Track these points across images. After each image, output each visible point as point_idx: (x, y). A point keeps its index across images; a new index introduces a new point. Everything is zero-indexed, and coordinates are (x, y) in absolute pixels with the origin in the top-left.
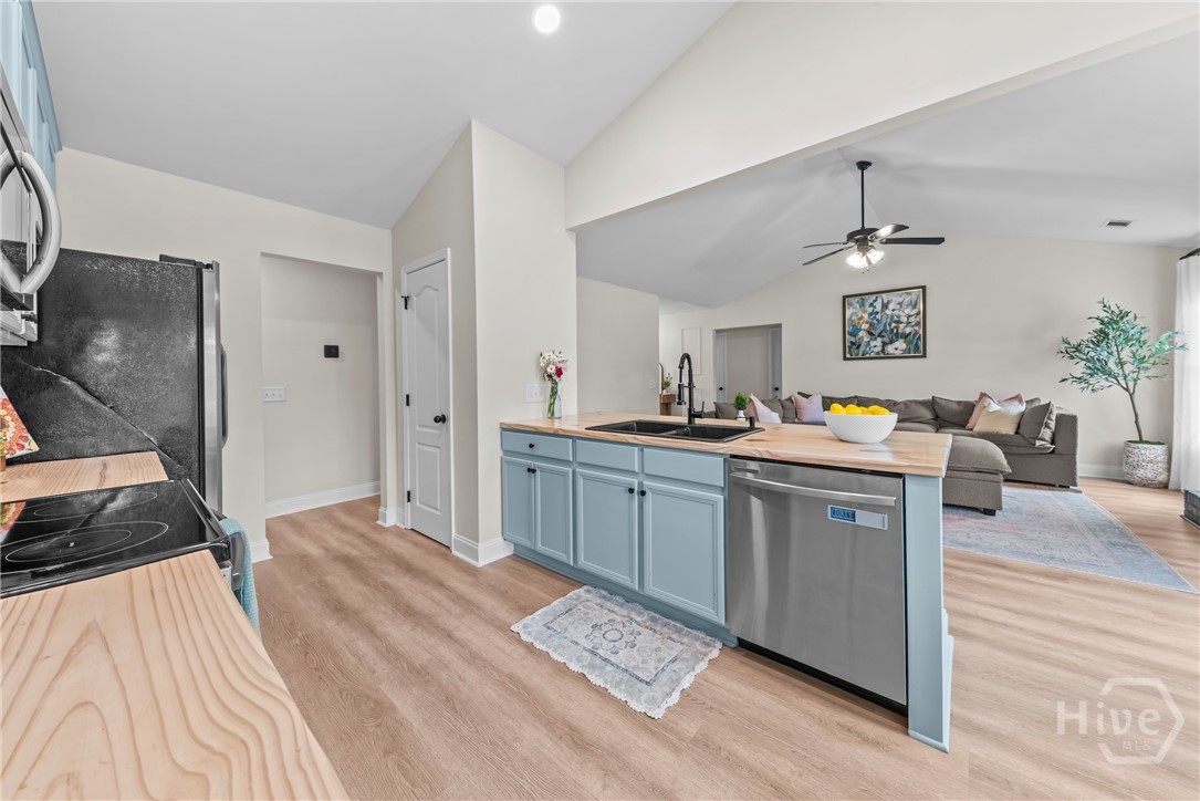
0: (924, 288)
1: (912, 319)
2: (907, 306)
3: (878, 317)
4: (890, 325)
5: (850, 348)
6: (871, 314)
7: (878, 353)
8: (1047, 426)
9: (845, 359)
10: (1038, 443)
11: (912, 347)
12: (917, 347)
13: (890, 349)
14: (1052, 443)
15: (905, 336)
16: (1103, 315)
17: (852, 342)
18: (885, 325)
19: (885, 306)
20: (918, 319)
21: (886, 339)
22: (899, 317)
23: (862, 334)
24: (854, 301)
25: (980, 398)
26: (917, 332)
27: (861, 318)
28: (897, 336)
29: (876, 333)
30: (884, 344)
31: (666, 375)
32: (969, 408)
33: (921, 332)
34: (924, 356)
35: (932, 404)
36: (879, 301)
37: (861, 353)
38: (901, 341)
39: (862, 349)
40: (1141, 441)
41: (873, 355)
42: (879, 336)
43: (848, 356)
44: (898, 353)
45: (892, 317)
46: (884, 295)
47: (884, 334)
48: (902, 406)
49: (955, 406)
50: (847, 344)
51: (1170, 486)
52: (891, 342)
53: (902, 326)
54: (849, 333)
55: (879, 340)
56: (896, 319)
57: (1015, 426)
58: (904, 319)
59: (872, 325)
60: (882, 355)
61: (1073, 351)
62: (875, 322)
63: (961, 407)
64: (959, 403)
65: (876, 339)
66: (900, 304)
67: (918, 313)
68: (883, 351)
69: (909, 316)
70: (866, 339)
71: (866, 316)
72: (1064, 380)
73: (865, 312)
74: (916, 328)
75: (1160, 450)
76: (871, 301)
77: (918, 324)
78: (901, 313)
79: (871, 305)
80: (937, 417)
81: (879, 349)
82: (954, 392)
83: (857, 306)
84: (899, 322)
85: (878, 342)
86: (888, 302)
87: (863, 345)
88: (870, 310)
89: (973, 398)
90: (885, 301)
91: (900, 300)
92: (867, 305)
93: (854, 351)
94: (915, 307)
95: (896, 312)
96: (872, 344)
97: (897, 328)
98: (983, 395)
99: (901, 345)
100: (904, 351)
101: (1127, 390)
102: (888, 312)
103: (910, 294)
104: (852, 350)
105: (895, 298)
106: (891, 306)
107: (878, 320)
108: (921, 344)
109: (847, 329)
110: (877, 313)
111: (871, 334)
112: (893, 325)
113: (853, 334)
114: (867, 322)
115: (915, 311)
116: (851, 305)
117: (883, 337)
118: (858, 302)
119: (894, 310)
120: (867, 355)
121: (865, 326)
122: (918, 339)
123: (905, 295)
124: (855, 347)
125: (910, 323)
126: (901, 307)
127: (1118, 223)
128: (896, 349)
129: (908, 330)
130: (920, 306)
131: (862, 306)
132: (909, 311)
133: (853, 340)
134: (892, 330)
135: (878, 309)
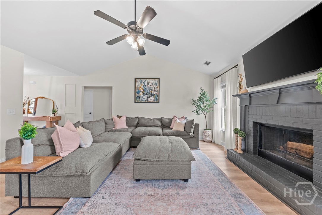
0: (159, 79)
2: (154, 84)
3: (146, 87)
4: (149, 91)
5: (137, 98)
6: (144, 86)
7: (146, 101)
8: (193, 128)
9: (135, 102)
10: (191, 134)
11: (156, 99)
12: (157, 101)
13: (149, 99)
15: (154, 95)
16: (201, 92)
17: (137, 96)
18: (148, 91)
19: (148, 84)
20: (157, 89)
21: (148, 96)
22: (152, 88)
23: (141, 93)
24: (138, 80)
25: (174, 117)
26: (157, 94)
27: (140, 87)
28: (152, 95)
29: (145, 93)
30: (148, 97)
32: (171, 120)
33: (158, 94)
34: (159, 102)
35: (161, 120)
36: (146, 81)
37: (140, 100)
38: (153, 97)
39: (141, 99)
40: (207, 129)
41: (144, 101)
42: (146, 94)
43: (136, 101)
44: (152, 101)
45: (150, 88)
46: (148, 79)
48: (152, 120)
49: (167, 120)
50: (136, 97)
51: (212, 142)
52: (150, 97)
53: (153, 91)
54: (137, 93)
55: (146, 96)
56: (151, 89)
57: (184, 128)
58: (153, 89)
59: (144, 90)
60: (147, 101)
61: (194, 103)
62: (145, 89)
63: (169, 121)
64: (168, 119)
65: (145, 96)
66: (152, 83)
67: (157, 87)
68: (147, 100)
70: (142, 95)
71: (142, 86)
72: (193, 112)
73: (142, 85)
75: (211, 131)
77: (157, 91)
78: (153, 87)
79: (144, 83)
80: (162, 124)
81: (146, 99)
82: (167, 116)
83: (139, 82)
84: (152, 90)
85: (146, 97)
86: (149, 82)
87: (141, 97)
89: (171, 117)
90: (148, 82)
91: (152, 82)
92: (143, 82)
93: (138, 100)
94: (156, 85)
95: (151, 86)
96: (144, 97)
97: (151, 92)
98: (174, 116)
99: (152, 98)
100: (154, 100)
101: (205, 114)
103: (155, 80)
104: (137, 99)
105: (151, 81)
106: (150, 84)
107: (146, 89)
108: (158, 98)
109: (136, 91)
110: (146, 86)
111: (144, 93)
112: (150, 91)
113: (138, 93)
114: (142, 89)
115: (156, 87)
116: (137, 82)
117: (147, 95)
118: (140, 81)
119: (150, 85)
120: (142, 101)
121: (142, 90)
122: (157, 96)
123: (154, 80)
124: (138, 98)
125: (155, 90)
126: (153, 84)
127: (207, 63)
128: (151, 99)
129: (155, 93)
130: (158, 85)
131: (141, 82)
132: (155, 86)
133: (138, 95)
134: (150, 93)
135: (146, 84)
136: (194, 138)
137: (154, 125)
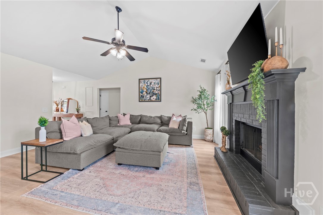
0: (160, 78)
1: (158, 89)
2: (156, 84)
3: (149, 87)
4: (152, 90)
5: (141, 97)
6: (147, 86)
7: (148, 100)
8: (185, 126)
9: (139, 101)
10: (183, 131)
11: (158, 98)
12: (159, 100)
13: (152, 98)
14: (187, 131)
15: (156, 94)
16: (200, 90)
17: (141, 95)
18: (151, 90)
19: (151, 84)
21: (151, 95)
22: (154, 88)
23: (144, 93)
24: (142, 81)
26: (159, 93)
27: (144, 87)
28: (154, 94)
29: (148, 93)
30: (150, 97)
31: (79, 106)
32: (170, 118)
34: (161, 101)
35: (161, 118)
36: (149, 81)
37: (144, 100)
38: (155, 96)
39: (144, 98)
40: (208, 128)
42: (149, 94)
43: (140, 100)
44: (154, 100)
45: (152, 88)
46: (150, 80)
47: (150, 93)
48: (153, 118)
49: (166, 118)
50: (140, 96)
52: (152, 96)
53: (155, 91)
55: (149, 95)
56: (153, 88)
57: (178, 125)
58: (155, 88)
60: (150, 100)
61: (194, 101)
62: (148, 89)
63: (168, 118)
64: (168, 117)
65: (148, 95)
66: (155, 83)
68: (150, 99)
69: (157, 88)
70: (145, 95)
71: (145, 87)
72: (192, 110)
73: (145, 85)
74: (159, 92)
75: (212, 130)
76: (147, 82)
77: (159, 90)
78: (155, 86)
79: (147, 83)
80: (162, 122)
81: (149, 98)
82: (166, 114)
83: (143, 83)
84: (154, 89)
85: (149, 96)
86: (152, 82)
87: (145, 96)
88: (146, 84)
89: (171, 116)
90: (151, 82)
92: (146, 83)
93: (142, 99)
94: (158, 85)
95: (153, 86)
96: (147, 96)
97: (154, 91)
98: (173, 115)
99: (155, 97)
100: (156, 99)
101: (205, 113)
102: (151, 86)
104: (141, 99)
105: (153, 81)
106: (152, 84)
107: (149, 88)
108: (160, 97)
109: (140, 91)
110: (148, 86)
111: (147, 93)
112: (153, 90)
113: (142, 93)
114: (146, 89)
115: (158, 86)
116: (141, 82)
117: (150, 94)
118: (143, 82)
119: (153, 85)
120: (146, 100)
121: (145, 90)
122: (159, 95)
123: (156, 80)
124: (142, 97)
125: (157, 90)
126: (155, 84)
127: (203, 61)
128: (153, 98)
129: (157, 92)
130: (160, 84)
131: (144, 83)
132: (157, 86)
133: (142, 95)
134: (152, 92)
135: (149, 84)
136: (187, 135)
137: (153, 122)
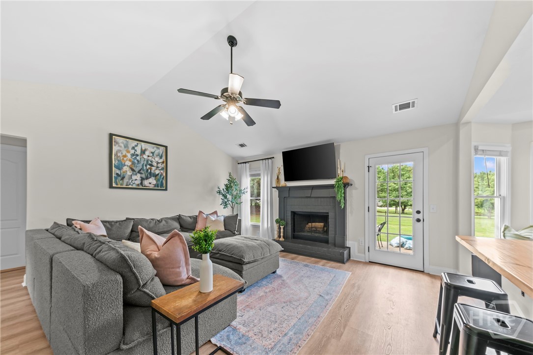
0: (166, 147)
1: (160, 165)
2: (157, 156)
3: (138, 158)
4: (146, 166)
5: (116, 178)
6: (133, 155)
7: (138, 185)
9: (111, 187)
11: (159, 183)
12: (162, 186)
13: (146, 183)
15: (156, 176)
17: (117, 174)
18: (143, 166)
19: (143, 152)
20: (163, 166)
21: (143, 176)
22: (152, 162)
23: (125, 168)
24: (119, 140)
25: (199, 214)
26: (162, 174)
27: (125, 156)
28: (151, 175)
29: (137, 170)
30: (142, 179)
32: (195, 219)
33: (164, 174)
34: (166, 189)
35: (179, 219)
36: (139, 146)
37: (125, 184)
38: (153, 178)
39: (126, 180)
41: (134, 186)
42: (139, 172)
43: (114, 185)
44: (151, 186)
45: (147, 161)
46: (143, 143)
47: (142, 171)
48: (164, 222)
49: (189, 219)
50: (114, 175)
52: (147, 178)
53: (153, 168)
54: (116, 167)
55: (139, 175)
56: (150, 163)
57: (223, 226)
58: (155, 164)
59: (133, 163)
62: (136, 161)
63: (192, 219)
64: (190, 217)
65: (136, 175)
66: (153, 153)
67: (163, 162)
68: (141, 183)
69: (158, 163)
70: (129, 173)
71: (129, 156)
73: (128, 152)
74: (162, 171)
76: (133, 145)
77: (162, 169)
78: (153, 160)
79: (133, 148)
80: (181, 226)
81: (138, 182)
82: (188, 212)
83: (123, 145)
84: (151, 165)
85: (138, 177)
86: (145, 150)
87: (127, 177)
88: (133, 152)
89: (195, 214)
90: (143, 149)
91: (153, 151)
92: (130, 147)
93: (119, 182)
94: (161, 158)
95: (150, 158)
96: (134, 177)
97: (151, 169)
98: (200, 212)
99: (153, 181)
100: (155, 185)
101: (232, 208)
102: (145, 157)
103: (158, 148)
104: (115, 180)
105: (150, 149)
106: (147, 153)
107: (138, 161)
108: (164, 182)
109: (113, 162)
110: (137, 155)
111: (133, 170)
112: (148, 166)
113: (119, 168)
114: (130, 160)
115: (161, 161)
116: (117, 143)
117: (141, 173)
118: (123, 143)
119: (148, 156)
120: (130, 186)
121: (128, 163)
122: (163, 178)
123: (156, 148)
124: (120, 178)
125: (158, 167)
126: (153, 155)
127: (242, 145)
128: (150, 183)
129: (157, 172)
130: (164, 158)
131: (126, 146)
132: (157, 159)
133: (118, 172)
134: (147, 170)
135: (139, 152)
